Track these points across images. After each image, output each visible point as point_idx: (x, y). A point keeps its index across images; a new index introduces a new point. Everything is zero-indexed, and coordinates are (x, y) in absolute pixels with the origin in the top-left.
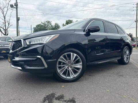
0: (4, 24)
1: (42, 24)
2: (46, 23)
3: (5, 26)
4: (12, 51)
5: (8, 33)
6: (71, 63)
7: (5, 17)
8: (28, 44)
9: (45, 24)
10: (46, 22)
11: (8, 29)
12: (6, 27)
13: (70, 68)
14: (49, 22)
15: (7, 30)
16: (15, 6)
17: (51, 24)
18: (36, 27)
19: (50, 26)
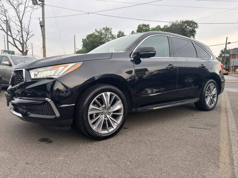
0: (20, 34)
1: (97, 34)
2: (103, 31)
3: (22, 36)
4: (12, 86)
5: (27, 49)
6: (107, 108)
7: (21, 22)
8: (33, 77)
9: (101, 34)
10: (104, 29)
11: (26, 41)
12: (24, 38)
13: (108, 116)
14: (107, 29)
15: (26, 43)
16: (41, 2)
17: (110, 33)
18: (86, 38)
19: (109, 36)
